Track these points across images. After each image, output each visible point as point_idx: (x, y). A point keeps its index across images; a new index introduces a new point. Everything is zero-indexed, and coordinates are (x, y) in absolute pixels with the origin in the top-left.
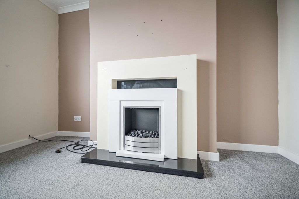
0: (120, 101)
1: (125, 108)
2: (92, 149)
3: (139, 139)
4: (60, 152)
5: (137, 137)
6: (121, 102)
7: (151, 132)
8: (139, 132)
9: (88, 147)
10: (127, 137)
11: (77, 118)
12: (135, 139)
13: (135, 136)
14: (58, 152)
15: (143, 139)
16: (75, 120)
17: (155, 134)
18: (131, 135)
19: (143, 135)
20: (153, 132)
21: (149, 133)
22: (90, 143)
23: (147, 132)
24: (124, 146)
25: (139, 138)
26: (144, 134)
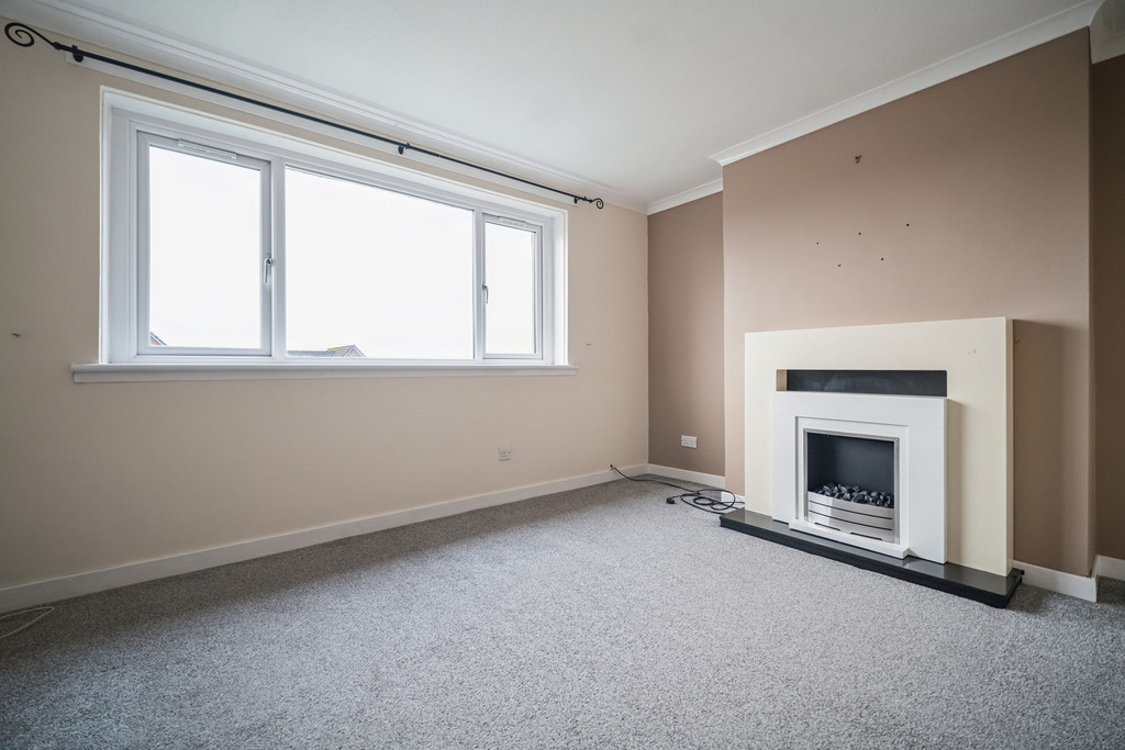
0: (797, 418)
1: (808, 433)
2: (730, 510)
3: (841, 503)
4: (673, 503)
5: (838, 498)
6: (800, 419)
7: (874, 494)
8: (844, 489)
9: (722, 504)
10: (813, 496)
11: (689, 441)
12: (833, 502)
13: (833, 495)
14: (670, 501)
15: (854, 505)
16: (683, 444)
17: (885, 500)
18: (823, 493)
19: (852, 497)
20: (879, 494)
21: (869, 494)
22: (726, 497)
23: (865, 493)
24: (806, 514)
25: (841, 501)
26: (855, 494)
